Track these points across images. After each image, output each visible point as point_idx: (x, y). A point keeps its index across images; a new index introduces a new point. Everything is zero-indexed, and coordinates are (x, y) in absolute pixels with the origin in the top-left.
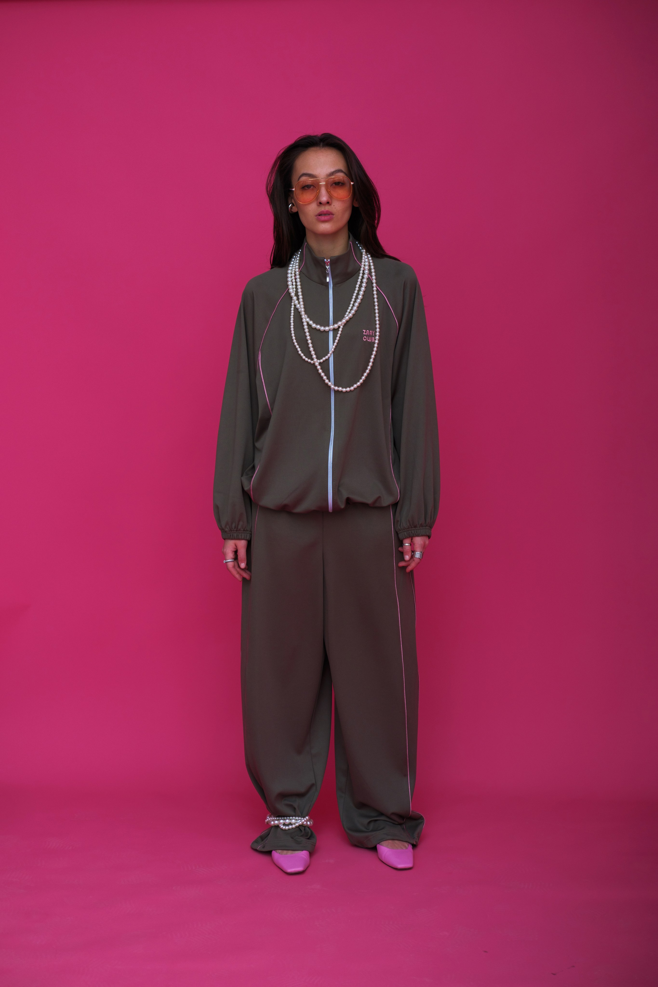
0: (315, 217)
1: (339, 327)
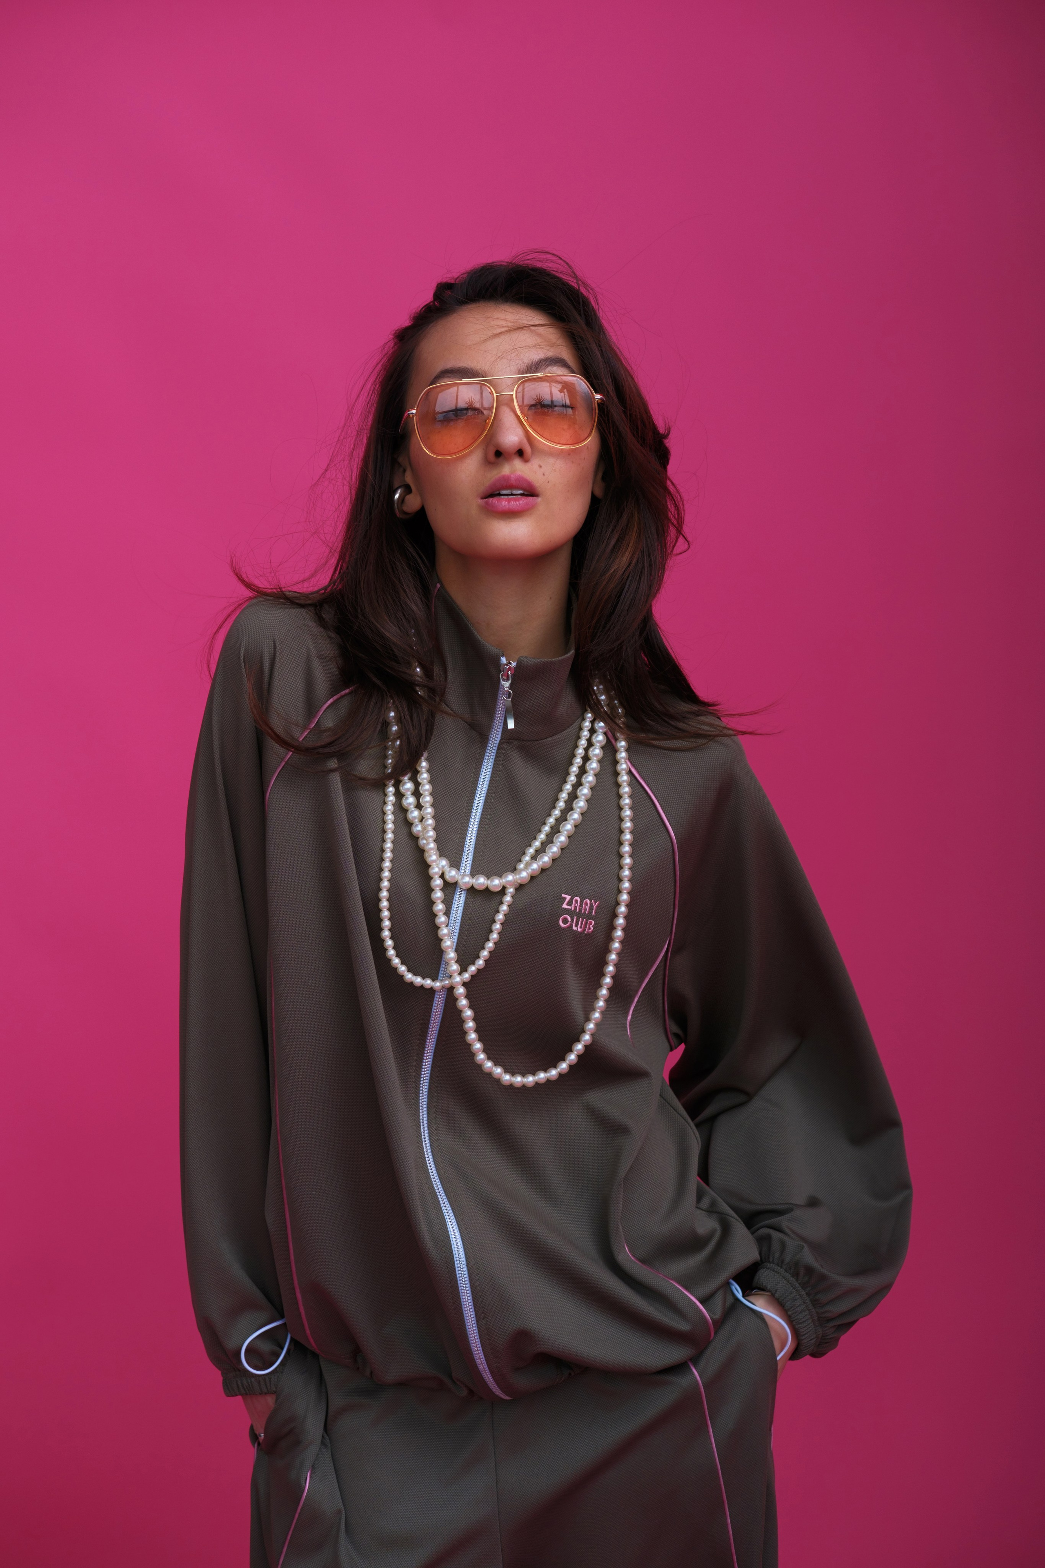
0: (480, 501)
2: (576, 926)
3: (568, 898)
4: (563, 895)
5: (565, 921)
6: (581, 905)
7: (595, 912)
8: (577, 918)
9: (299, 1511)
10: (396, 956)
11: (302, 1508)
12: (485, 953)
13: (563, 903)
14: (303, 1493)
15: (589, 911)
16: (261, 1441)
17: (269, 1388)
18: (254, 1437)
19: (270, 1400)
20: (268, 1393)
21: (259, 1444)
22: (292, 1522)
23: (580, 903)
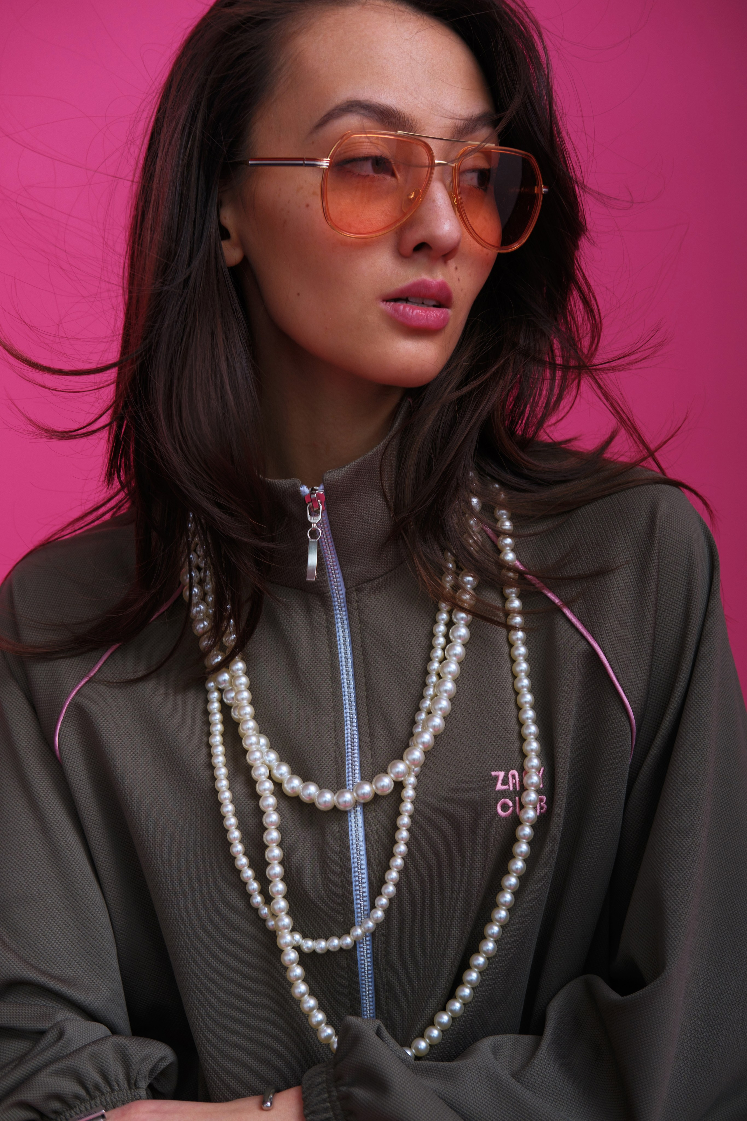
1: (399, 786)
3: (502, 774)
4: (494, 773)
13: (496, 784)
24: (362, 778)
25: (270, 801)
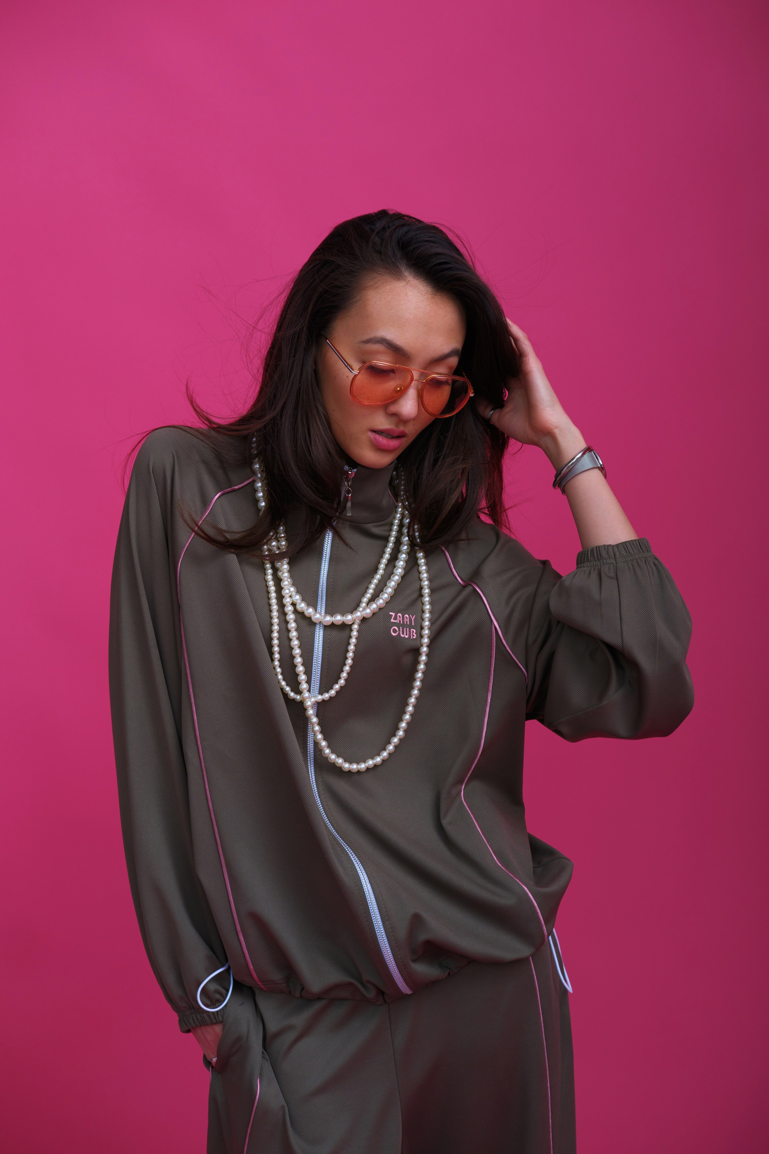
2: (403, 634)
3: (393, 614)
4: (391, 613)
5: (395, 631)
6: (403, 619)
7: (414, 623)
8: (402, 628)
9: (254, 1110)
10: (283, 680)
11: (257, 1107)
12: (344, 675)
13: (391, 619)
14: (256, 1096)
15: (409, 622)
16: (214, 1065)
17: (217, 1019)
18: (208, 1063)
19: (218, 1029)
20: (217, 1023)
21: (213, 1067)
22: (250, 1120)
23: (402, 617)
24: (325, 613)
25: (291, 617)
